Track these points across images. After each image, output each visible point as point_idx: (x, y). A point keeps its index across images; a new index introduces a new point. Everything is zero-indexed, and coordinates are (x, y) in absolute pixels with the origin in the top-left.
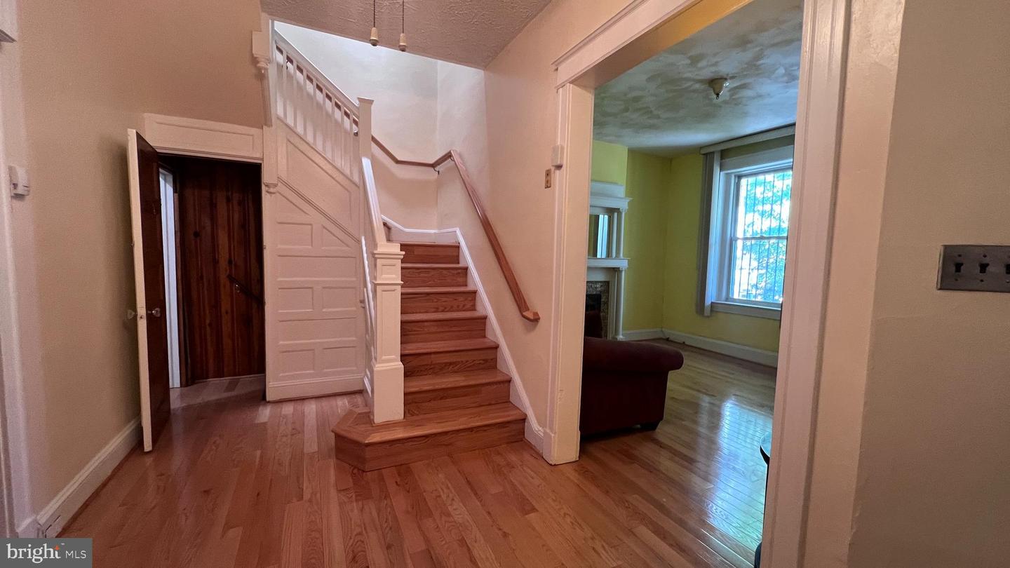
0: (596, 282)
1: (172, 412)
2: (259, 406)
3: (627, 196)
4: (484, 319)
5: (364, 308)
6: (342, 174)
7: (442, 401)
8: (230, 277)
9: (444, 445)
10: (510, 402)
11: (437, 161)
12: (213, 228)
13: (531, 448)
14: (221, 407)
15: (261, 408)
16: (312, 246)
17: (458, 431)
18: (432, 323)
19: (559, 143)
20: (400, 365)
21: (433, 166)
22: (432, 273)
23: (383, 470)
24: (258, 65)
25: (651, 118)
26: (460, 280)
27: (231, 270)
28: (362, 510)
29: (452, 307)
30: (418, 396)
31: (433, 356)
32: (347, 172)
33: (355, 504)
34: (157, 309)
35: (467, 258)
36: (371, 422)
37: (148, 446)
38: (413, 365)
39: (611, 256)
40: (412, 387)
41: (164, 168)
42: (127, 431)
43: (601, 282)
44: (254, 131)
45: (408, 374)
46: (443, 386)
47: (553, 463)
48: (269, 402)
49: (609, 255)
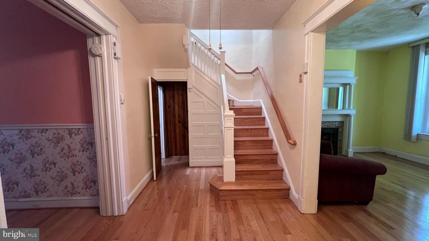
0: (335, 122)
1: (162, 167)
2: (187, 168)
3: (355, 76)
4: (272, 141)
5: (222, 133)
6: (214, 82)
7: (252, 176)
8: (179, 121)
9: (251, 195)
10: (282, 179)
11: (252, 71)
12: (174, 104)
13: (292, 203)
14: (176, 167)
15: (187, 169)
16: (204, 110)
17: (257, 190)
18: (248, 142)
19: (306, 62)
20: (234, 160)
21: (251, 73)
22: (249, 120)
23: (226, 201)
24: (185, 47)
25: (370, 33)
26: (262, 123)
27: (179, 118)
28: (217, 216)
29: (258, 135)
30: (241, 173)
31: (248, 156)
32: (216, 81)
33: (215, 213)
34: (157, 134)
35: (265, 113)
36: (222, 180)
37: (155, 179)
38: (239, 160)
39: (345, 109)
40: (239, 169)
41: (159, 85)
42: (150, 173)
43: (338, 122)
44: (184, 70)
45: (237, 163)
46: (252, 170)
47: (302, 213)
48: (190, 167)
49: (344, 108)
